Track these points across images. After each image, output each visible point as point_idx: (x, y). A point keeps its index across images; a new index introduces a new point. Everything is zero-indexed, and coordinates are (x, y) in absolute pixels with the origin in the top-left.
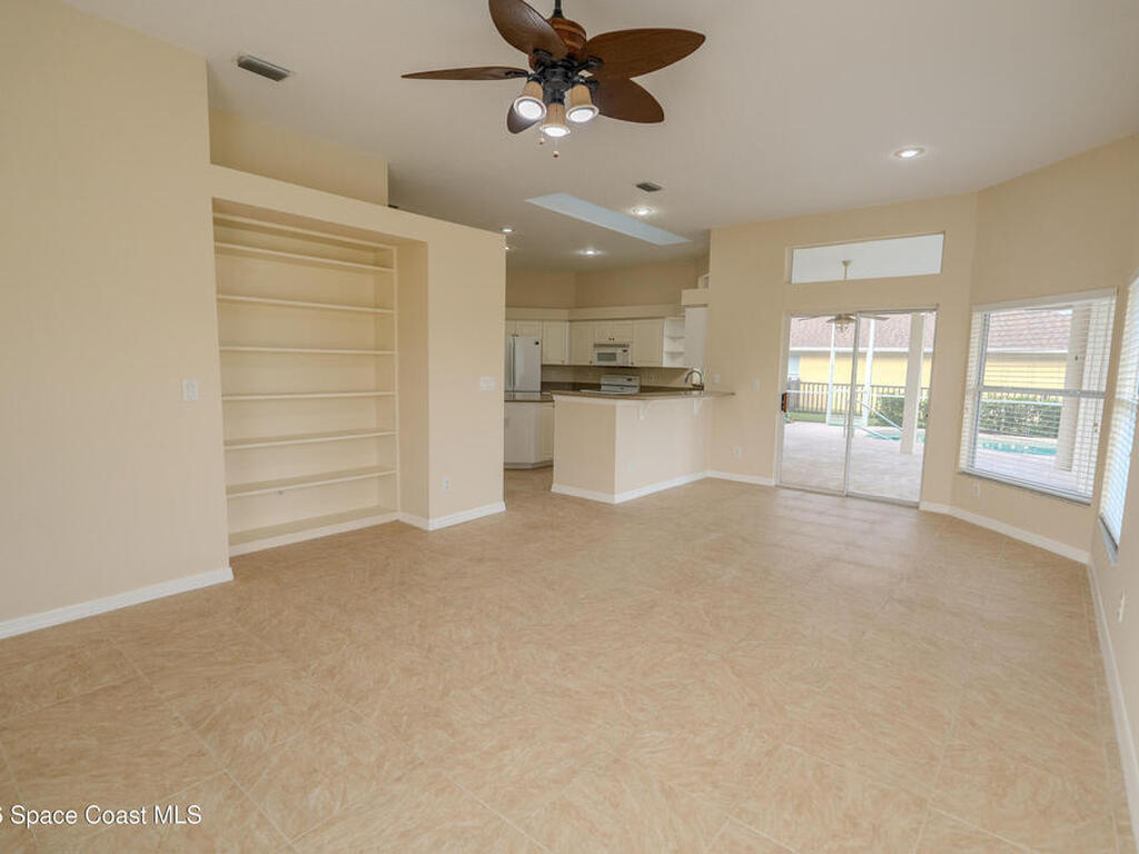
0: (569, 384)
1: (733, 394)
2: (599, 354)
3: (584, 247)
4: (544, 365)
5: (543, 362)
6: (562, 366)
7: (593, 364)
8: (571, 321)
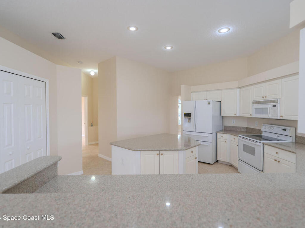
0: (243, 128)
2: (256, 109)
3: (219, 26)
4: (223, 116)
5: (223, 114)
6: (235, 116)
7: (252, 116)
8: (240, 88)
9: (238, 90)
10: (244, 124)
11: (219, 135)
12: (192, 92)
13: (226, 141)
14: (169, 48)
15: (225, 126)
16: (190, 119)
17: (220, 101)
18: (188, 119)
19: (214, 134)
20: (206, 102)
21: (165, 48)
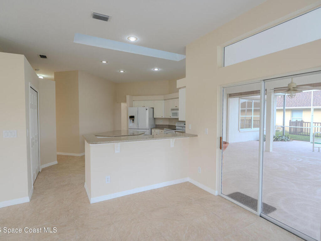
0: (167, 125)
1: (196, 136)
2: (173, 113)
3: (154, 67)
4: (155, 118)
5: (155, 117)
6: (162, 118)
7: (171, 117)
8: (165, 100)
9: (164, 101)
10: (167, 123)
11: (153, 130)
12: (134, 101)
13: (157, 134)
14: (122, 72)
15: (156, 125)
16: (133, 120)
17: (153, 108)
18: (132, 120)
19: (150, 130)
20: (145, 108)
21: (120, 71)
